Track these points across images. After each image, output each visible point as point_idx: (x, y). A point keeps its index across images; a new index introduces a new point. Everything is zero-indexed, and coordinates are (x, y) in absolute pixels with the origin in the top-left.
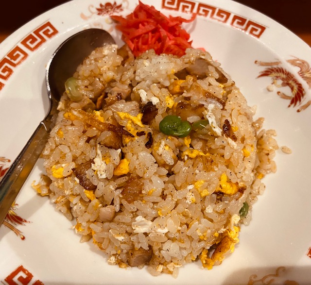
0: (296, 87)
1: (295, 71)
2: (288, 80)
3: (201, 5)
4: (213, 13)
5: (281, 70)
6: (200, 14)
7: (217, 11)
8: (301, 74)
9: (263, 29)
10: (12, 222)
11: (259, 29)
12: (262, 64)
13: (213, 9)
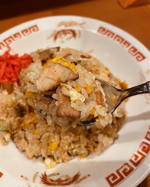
0: (70, 32)
1: (63, 28)
2: (64, 32)
3: (5, 41)
4: (13, 39)
5: (59, 32)
6: (9, 44)
7: (13, 37)
8: (66, 26)
9: (36, 26)
10: (77, 179)
11: (35, 28)
12: (51, 37)
13: (11, 37)
